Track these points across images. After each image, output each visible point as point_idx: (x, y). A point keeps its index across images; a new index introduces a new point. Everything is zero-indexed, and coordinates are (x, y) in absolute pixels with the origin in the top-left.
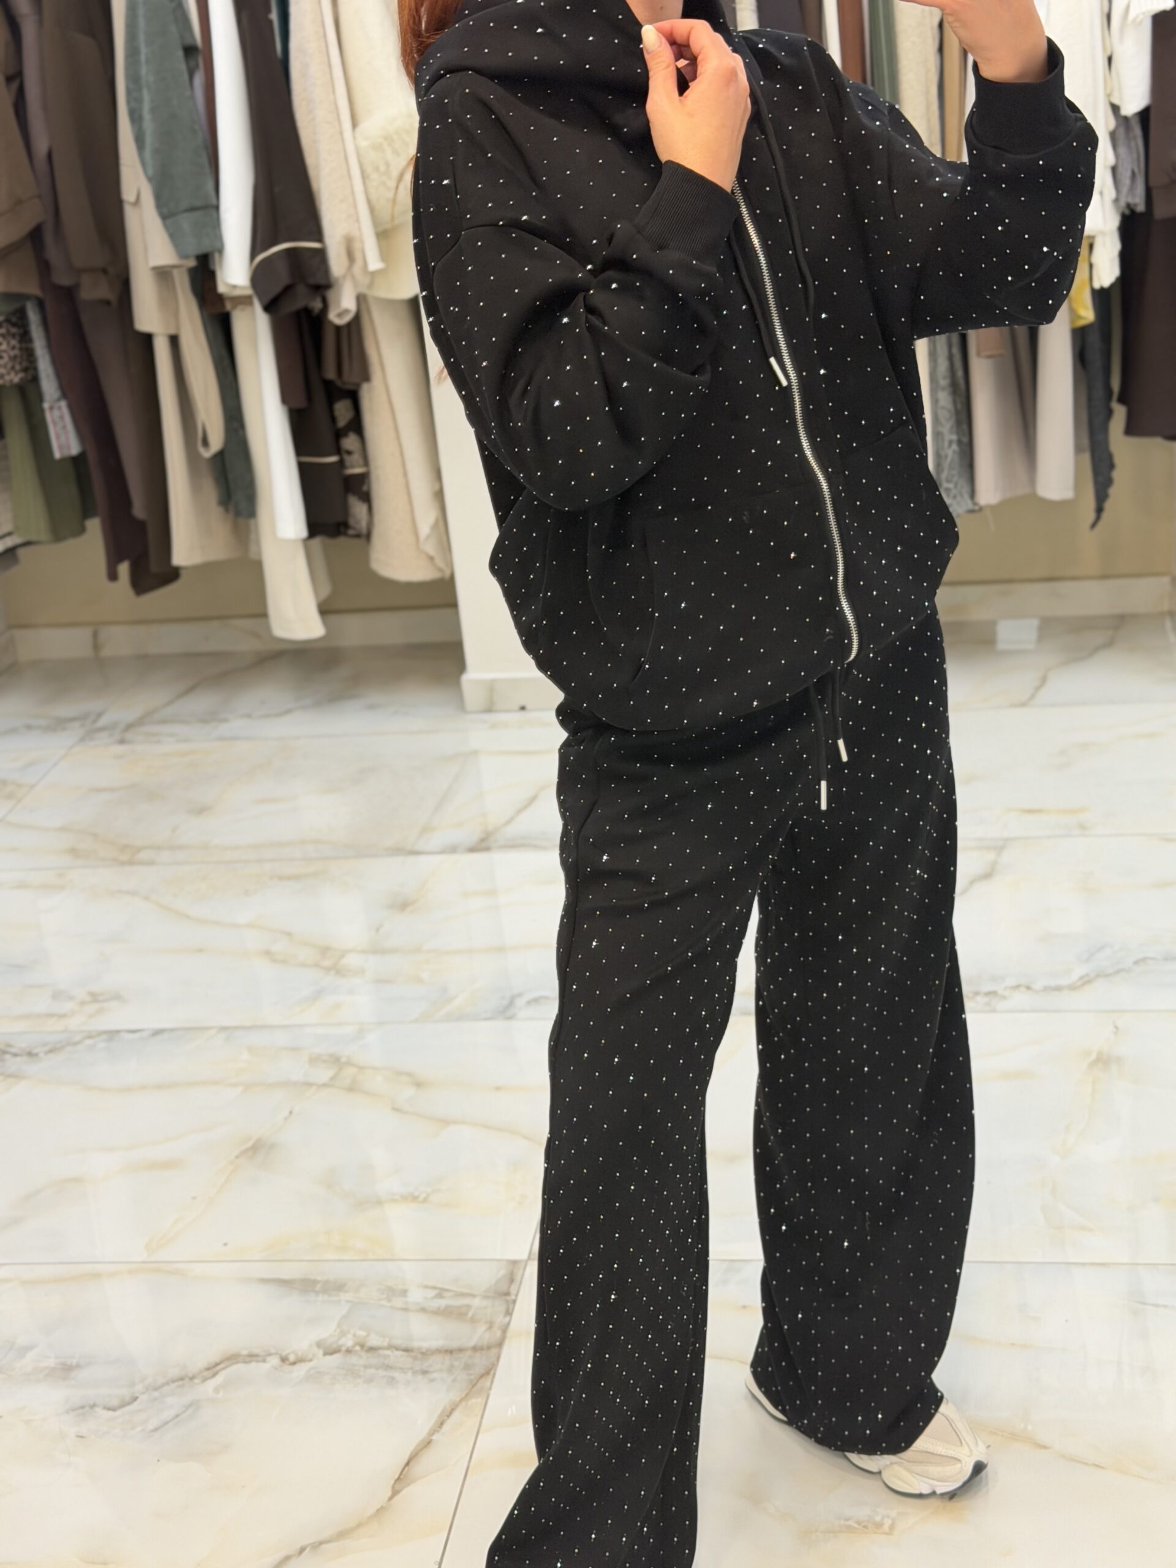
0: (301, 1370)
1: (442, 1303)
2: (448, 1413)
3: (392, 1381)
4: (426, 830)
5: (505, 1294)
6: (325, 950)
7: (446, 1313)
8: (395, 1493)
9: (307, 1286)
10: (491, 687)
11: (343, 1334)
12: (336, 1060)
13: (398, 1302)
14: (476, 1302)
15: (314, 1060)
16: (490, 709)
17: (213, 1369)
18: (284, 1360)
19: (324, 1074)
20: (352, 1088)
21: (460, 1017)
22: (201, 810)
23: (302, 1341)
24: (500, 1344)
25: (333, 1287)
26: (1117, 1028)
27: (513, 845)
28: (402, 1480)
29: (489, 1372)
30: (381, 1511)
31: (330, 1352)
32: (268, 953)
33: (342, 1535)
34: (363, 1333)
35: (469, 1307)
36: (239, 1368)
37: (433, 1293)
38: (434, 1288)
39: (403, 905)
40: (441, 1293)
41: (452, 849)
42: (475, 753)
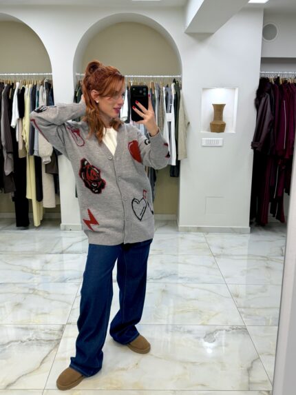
0: (25, 343)
1: (50, 332)
2: (51, 351)
3: (41, 346)
4: (53, 250)
5: (62, 330)
6: (33, 270)
7: (51, 334)
8: (41, 365)
9: (26, 329)
10: (65, 226)
11: (32, 337)
12: (34, 289)
13: (43, 332)
14: (56, 332)
15: (30, 289)
16: (65, 230)
17: (8, 343)
18: (22, 342)
19: (31, 292)
20: (36, 294)
21: (57, 282)
22: (11, 245)
23: (25, 339)
24: (60, 339)
25: (32, 329)
26: (166, 286)
27: (68, 253)
28: (42, 363)
29: (58, 344)
30: (38, 368)
31: (30, 340)
32: (22, 271)
33: (30, 373)
34: (36, 337)
36: (12, 343)
37: (49, 330)
39: (47, 262)
40: (51, 330)
41: (56, 253)
42: (61, 237)
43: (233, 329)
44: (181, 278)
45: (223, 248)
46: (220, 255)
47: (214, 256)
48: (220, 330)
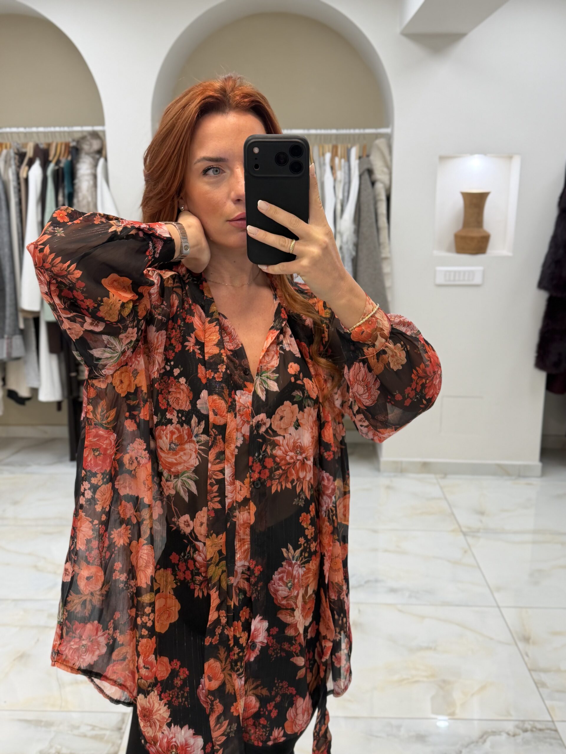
1: (94, 733)
5: (121, 729)
7: (95, 737)
11: (51, 747)
13: (76, 732)
14: (108, 733)
25: (49, 724)
26: (359, 611)
34: (59, 747)
35: (105, 735)
37: (89, 728)
38: (91, 725)
40: (94, 727)
43: (526, 731)
44: (393, 590)
45: (482, 513)
46: (478, 531)
47: (465, 534)
48: (494, 733)
